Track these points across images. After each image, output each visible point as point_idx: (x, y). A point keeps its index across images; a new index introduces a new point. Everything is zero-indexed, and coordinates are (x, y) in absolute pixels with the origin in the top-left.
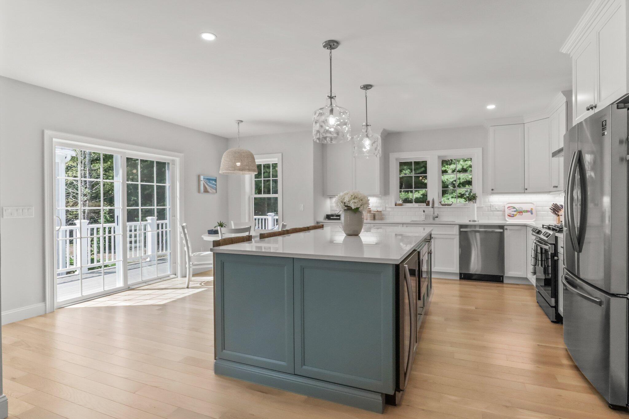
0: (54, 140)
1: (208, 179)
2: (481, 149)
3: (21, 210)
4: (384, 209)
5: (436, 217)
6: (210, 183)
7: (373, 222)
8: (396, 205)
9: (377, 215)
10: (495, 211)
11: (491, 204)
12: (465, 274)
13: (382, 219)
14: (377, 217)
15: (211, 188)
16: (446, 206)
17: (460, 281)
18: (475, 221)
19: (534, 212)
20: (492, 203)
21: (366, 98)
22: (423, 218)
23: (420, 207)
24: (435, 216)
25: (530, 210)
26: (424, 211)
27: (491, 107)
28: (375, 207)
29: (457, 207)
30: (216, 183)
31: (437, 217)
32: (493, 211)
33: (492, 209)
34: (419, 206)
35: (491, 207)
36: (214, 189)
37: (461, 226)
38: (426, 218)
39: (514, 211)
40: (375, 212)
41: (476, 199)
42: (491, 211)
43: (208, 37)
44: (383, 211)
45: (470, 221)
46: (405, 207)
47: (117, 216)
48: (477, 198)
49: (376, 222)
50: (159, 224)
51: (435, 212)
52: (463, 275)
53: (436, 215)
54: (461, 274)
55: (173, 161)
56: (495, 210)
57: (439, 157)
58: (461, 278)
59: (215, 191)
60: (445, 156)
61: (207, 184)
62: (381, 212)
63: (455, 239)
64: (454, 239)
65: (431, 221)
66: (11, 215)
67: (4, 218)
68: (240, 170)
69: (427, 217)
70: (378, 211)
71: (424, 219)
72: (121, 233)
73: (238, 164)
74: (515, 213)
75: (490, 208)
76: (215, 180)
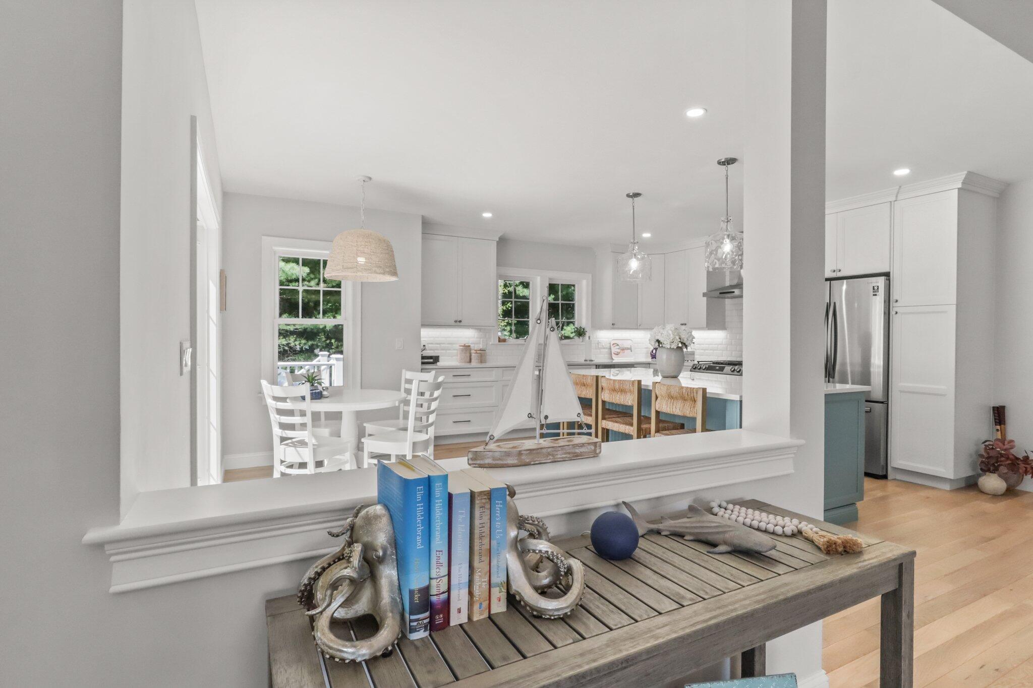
8: (499, 342)
10: (601, 348)
19: (632, 349)
25: (629, 347)
32: (600, 349)
39: (618, 349)
45: (586, 361)
73: (361, 260)
74: (619, 351)
75: (597, 345)
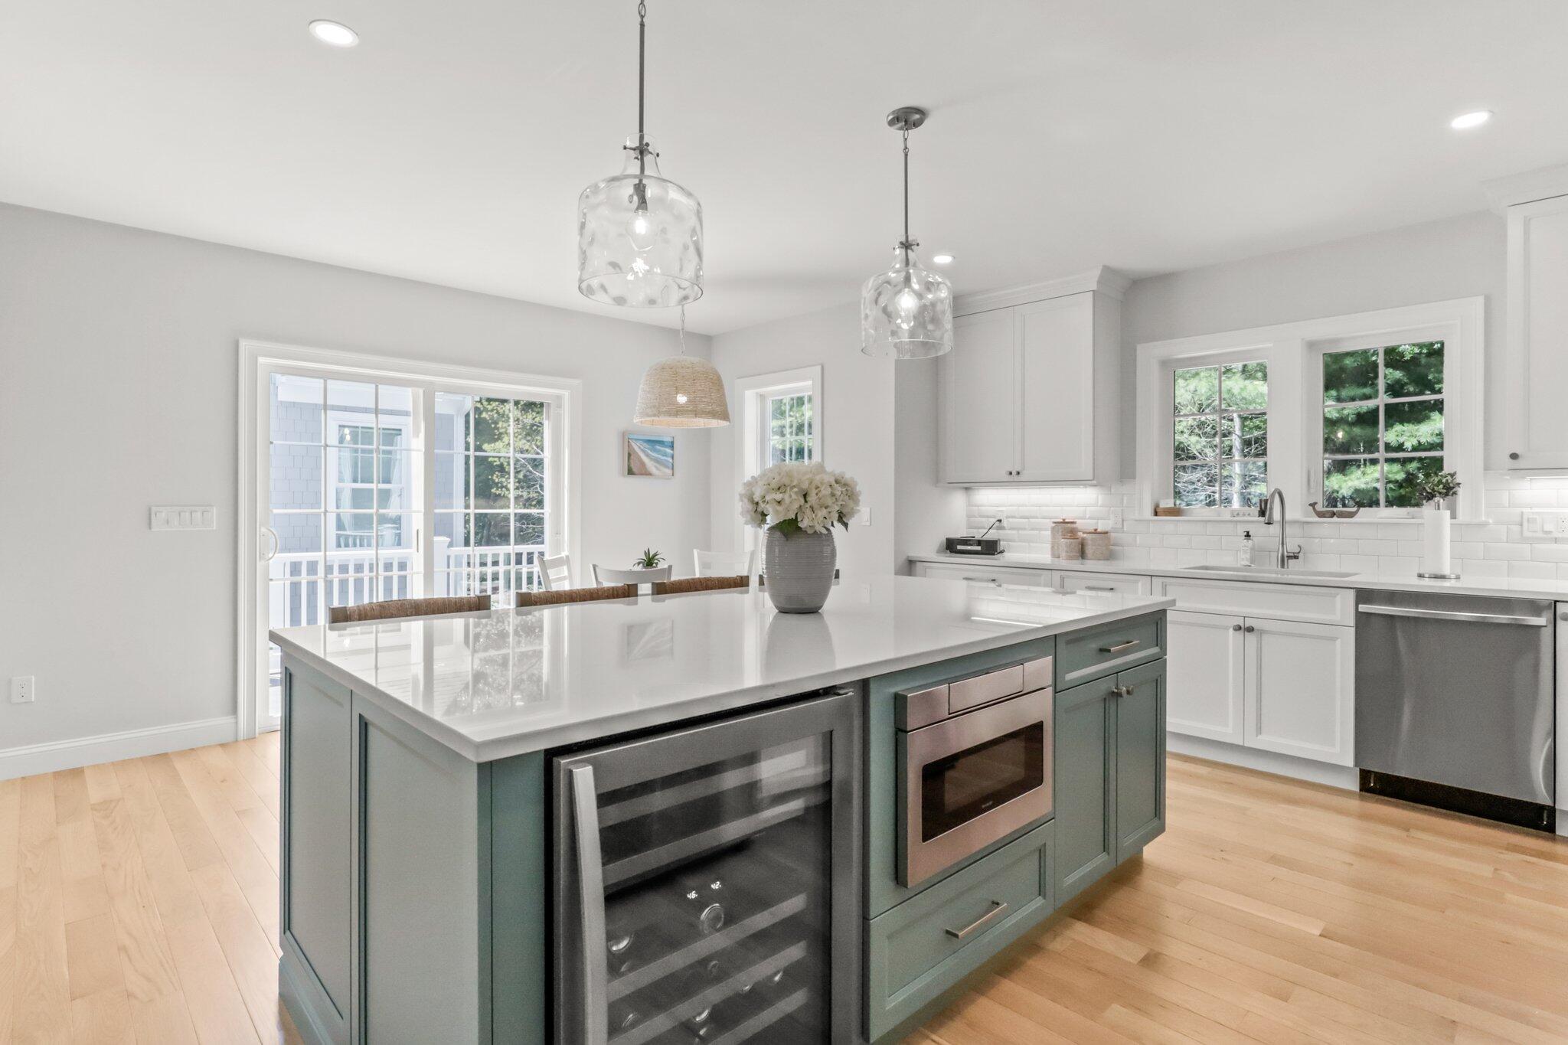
0: (261, 360)
1: (649, 441)
2: (1481, 300)
3: (188, 514)
4: (1119, 526)
5: (1289, 557)
6: (655, 451)
7: (1076, 564)
8: (1156, 514)
9: (1090, 542)
10: (1539, 540)
11: (1522, 513)
12: (1381, 777)
13: (1110, 556)
14: (1089, 550)
15: (658, 465)
16: (1335, 519)
17: (1362, 798)
18: (1443, 577)
20: (1525, 510)
21: (906, 155)
22: (1243, 559)
23: (1237, 522)
24: (1286, 554)
26: (1248, 535)
27: (1470, 121)
28: (1090, 518)
29: (1378, 524)
30: (672, 452)
31: (1296, 557)
32: (1532, 541)
33: (1526, 534)
34: (1235, 519)
35: (1521, 525)
36: (667, 467)
37: (1364, 595)
38: (1252, 560)
40: (1085, 535)
41: (1455, 493)
42: (1524, 540)
43: (334, 35)
44: (1115, 530)
45: (1421, 576)
46: (1189, 521)
47: (418, 531)
48: (1460, 491)
49: (1090, 565)
50: (521, 554)
51: (1288, 540)
52: (1373, 776)
53: (1291, 547)
54: (1365, 775)
55: (559, 398)
56: (1540, 535)
57: (1311, 345)
58: (1365, 787)
59: (669, 472)
60: (1335, 341)
61: (647, 455)
62: (1107, 533)
63: (1338, 642)
64: (1333, 639)
65: (1272, 571)
66: (168, 523)
67: (153, 530)
68: (670, 415)
69: (1257, 555)
70: (1095, 532)
71: (1248, 564)
72: (421, 569)
73: (682, 399)
75: (1516, 528)
76: (672, 446)
